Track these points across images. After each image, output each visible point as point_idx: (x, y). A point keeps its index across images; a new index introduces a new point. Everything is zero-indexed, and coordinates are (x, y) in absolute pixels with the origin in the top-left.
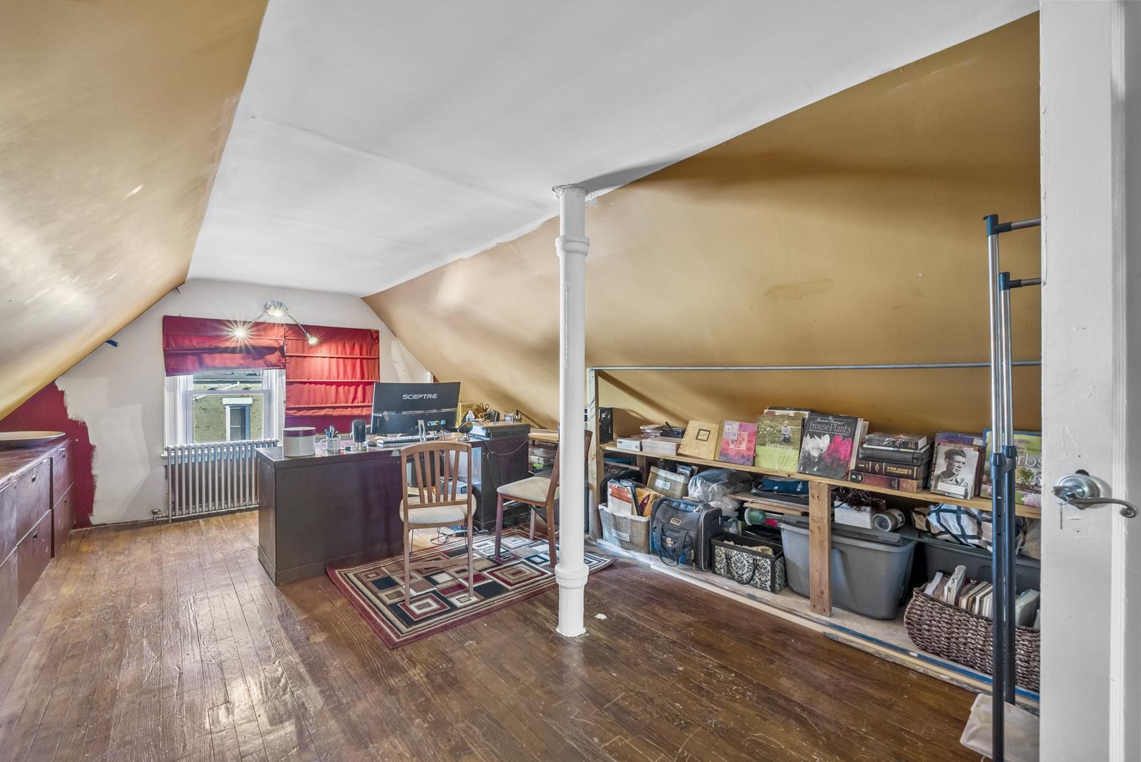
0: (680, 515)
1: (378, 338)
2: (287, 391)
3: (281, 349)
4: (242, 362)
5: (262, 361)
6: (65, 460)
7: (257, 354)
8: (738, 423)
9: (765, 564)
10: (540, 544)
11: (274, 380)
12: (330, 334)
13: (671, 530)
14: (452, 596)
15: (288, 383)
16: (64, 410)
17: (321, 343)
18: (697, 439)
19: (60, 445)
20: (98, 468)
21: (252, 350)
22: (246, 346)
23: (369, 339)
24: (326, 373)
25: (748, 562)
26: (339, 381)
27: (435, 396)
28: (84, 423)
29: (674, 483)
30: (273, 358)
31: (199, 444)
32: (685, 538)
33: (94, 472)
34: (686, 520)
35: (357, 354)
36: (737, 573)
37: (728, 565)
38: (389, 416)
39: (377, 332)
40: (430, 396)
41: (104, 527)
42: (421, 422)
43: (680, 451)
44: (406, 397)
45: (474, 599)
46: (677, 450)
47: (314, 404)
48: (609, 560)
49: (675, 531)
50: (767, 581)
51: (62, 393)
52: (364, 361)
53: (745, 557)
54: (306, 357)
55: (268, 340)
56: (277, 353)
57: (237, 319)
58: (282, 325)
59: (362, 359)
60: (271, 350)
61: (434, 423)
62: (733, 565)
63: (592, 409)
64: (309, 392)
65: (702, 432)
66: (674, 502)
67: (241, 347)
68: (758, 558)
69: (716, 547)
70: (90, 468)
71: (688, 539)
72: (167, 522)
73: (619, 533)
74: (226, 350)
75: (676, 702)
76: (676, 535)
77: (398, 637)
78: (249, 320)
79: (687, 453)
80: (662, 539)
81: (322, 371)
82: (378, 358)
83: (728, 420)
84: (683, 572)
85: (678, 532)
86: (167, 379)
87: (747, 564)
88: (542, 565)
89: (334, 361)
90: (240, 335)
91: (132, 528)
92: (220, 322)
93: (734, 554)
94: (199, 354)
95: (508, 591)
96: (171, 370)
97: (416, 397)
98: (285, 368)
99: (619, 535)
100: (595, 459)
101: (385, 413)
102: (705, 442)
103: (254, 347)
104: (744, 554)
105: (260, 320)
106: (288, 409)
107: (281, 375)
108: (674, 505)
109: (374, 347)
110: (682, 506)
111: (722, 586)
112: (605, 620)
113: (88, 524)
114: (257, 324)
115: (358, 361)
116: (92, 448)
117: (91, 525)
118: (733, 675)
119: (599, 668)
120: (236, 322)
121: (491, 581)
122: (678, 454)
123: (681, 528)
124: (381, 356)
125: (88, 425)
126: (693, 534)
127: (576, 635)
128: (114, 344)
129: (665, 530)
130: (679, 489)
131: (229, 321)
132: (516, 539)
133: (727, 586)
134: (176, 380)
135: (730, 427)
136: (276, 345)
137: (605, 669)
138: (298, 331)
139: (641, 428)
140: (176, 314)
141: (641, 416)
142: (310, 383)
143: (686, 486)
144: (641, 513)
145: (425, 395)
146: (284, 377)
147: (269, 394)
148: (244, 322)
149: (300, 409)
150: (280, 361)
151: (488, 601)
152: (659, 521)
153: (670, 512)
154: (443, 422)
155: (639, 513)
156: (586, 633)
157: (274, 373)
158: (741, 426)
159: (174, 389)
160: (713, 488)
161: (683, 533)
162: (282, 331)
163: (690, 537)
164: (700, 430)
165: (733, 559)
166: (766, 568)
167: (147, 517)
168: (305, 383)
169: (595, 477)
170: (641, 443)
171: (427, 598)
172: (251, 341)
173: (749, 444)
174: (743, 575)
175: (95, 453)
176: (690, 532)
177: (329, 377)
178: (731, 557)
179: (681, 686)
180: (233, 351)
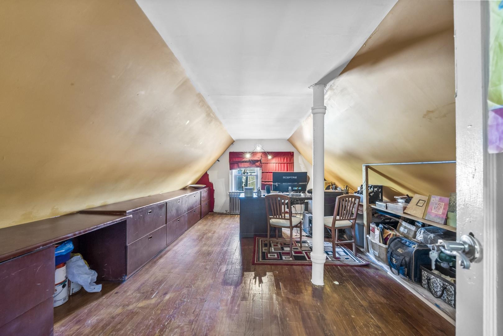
0: (405, 248)
1: (293, 155)
2: (262, 175)
3: (260, 161)
4: (249, 165)
5: (255, 165)
6: (207, 193)
7: (253, 163)
8: (439, 197)
9: (451, 289)
10: (338, 248)
11: (258, 171)
12: (276, 154)
13: (396, 255)
14: (283, 256)
15: (262, 173)
16: (209, 179)
17: (273, 158)
18: (417, 205)
19: (205, 189)
20: (215, 196)
21: (251, 161)
22: (250, 160)
23: (290, 155)
24: (275, 169)
25: (440, 284)
26: (279, 172)
27: (296, 177)
28: (212, 183)
29: (409, 230)
30: (258, 164)
31: (238, 191)
32: (402, 260)
33: (215, 197)
34: (406, 251)
35: (285, 161)
36: (434, 289)
37: (428, 283)
38: (278, 184)
39: (293, 153)
40: (294, 177)
41: (216, 213)
42: (290, 188)
43: (405, 211)
44: (284, 177)
45: (291, 259)
46: (404, 210)
47: (270, 180)
48: (365, 263)
49: (398, 256)
50: (451, 300)
51: (208, 175)
52: (288, 164)
53: (439, 281)
54: (268, 163)
55: (256, 158)
56: (259, 162)
57: (247, 151)
58: (260, 152)
59: (287, 163)
60: (257, 161)
61: (296, 188)
62: (431, 284)
63: (364, 185)
64: (269, 176)
65: (421, 202)
66: (403, 240)
67: (248, 161)
68: (447, 284)
69: (422, 270)
70: (213, 196)
71: (403, 261)
72: (229, 214)
73: (374, 251)
74: (244, 162)
75: (335, 326)
76: (398, 257)
77: (257, 261)
78: (251, 151)
79: (409, 213)
80: (391, 258)
81: (273, 168)
82: (293, 163)
83: (434, 195)
84: (403, 280)
85: (399, 256)
86: (230, 171)
87: (439, 286)
88: (329, 256)
89: (277, 164)
90: (248, 156)
91: (221, 214)
92: (242, 153)
93: (432, 277)
94: (238, 163)
95: (306, 260)
96: (231, 168)
97: (288, 178)
98: (261, 167)
99: (374, 252)
100: (366, 211)
101: (277, 183)
102: (421, 207)
103: (252, 160)
104: (438, 279)
105: (254, 151)
106: (262, 181)
107: (260, 170)
108: (403, 242)
109: (292, 158)
110: (407, 243)
111: (422, 294)
112: (337, 285)
113: (213, 211)
114: (253, 153)
115: (286, 164)
116: (214, 190)
117: (213, 212)
118: (380, 332)
119: (315, 299)
120: (247, 152)
121: (303, 255)
122: (404, 213)
123: (402, 255)
124: (294, 162)
125: (213, 184)
126: (407, 259)
127: (317, 285)
128: (219, 161)
129: (393, 254)
130: (412, 234)
131: (245, 152)
132: (330, 243)
133: (425, 295)
134: (232, 171)
135: (434, 199)
136: (259, 159)
137: (317, 301)
138: (265, 154)
139: (395, 197)
140: (232, 151)
141: (397, 190)
142: (269, 172)
143: (415, 232)
144: (385, 244)
145: (292, 177)
146: (261, 170)
147: (257, 176)
148: (249, 152)
149: (266, 182)
150: (260, 165)
151: (295, 261)
152: (391, 249)
153: (399, 245)
154: (300, 188)
155: (384, 243)
156: (322, 286)
157: (259, 169)
158: (440, 199)
159: (232, 174)
160: (431, 236)
161: (402, 258)
162: (260, 154)
163: (405, 260)
164: (420, 200)
165: (432, 280)
166: (451, 292)
167: (225, 212)
168: (268, 172)
169: (366, 220)
170: (386, 205)
171: (276, 253)
172: (251, 159)
173: (444, 211)
174: (437, 292)
175: (215, 192)
176: (406, 258)
177: (276, 170)
178: (431, 279)
179: (345, 322)
180: (246, 162)
